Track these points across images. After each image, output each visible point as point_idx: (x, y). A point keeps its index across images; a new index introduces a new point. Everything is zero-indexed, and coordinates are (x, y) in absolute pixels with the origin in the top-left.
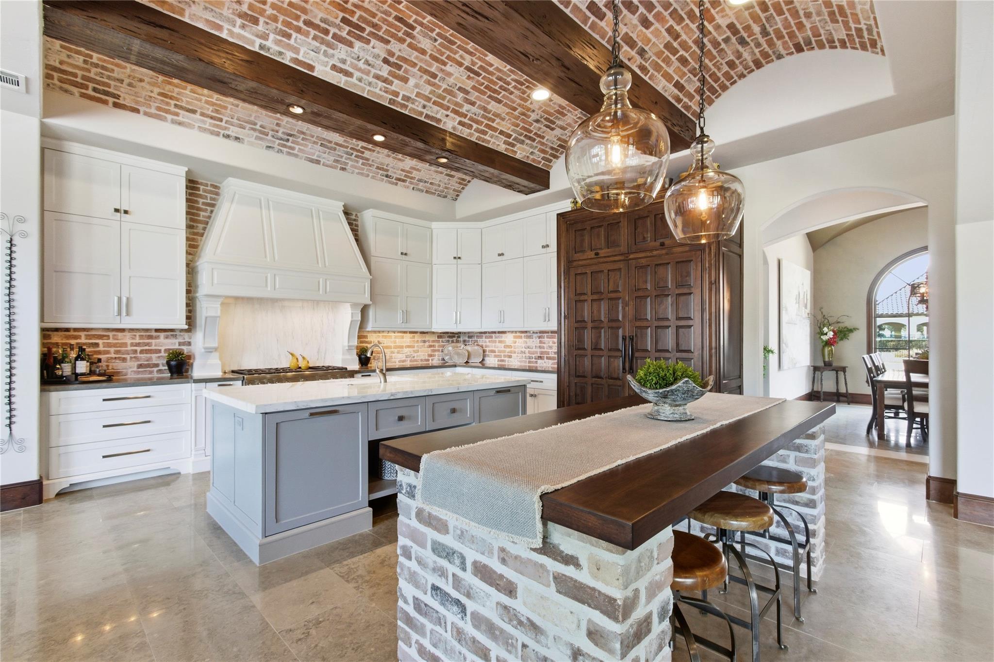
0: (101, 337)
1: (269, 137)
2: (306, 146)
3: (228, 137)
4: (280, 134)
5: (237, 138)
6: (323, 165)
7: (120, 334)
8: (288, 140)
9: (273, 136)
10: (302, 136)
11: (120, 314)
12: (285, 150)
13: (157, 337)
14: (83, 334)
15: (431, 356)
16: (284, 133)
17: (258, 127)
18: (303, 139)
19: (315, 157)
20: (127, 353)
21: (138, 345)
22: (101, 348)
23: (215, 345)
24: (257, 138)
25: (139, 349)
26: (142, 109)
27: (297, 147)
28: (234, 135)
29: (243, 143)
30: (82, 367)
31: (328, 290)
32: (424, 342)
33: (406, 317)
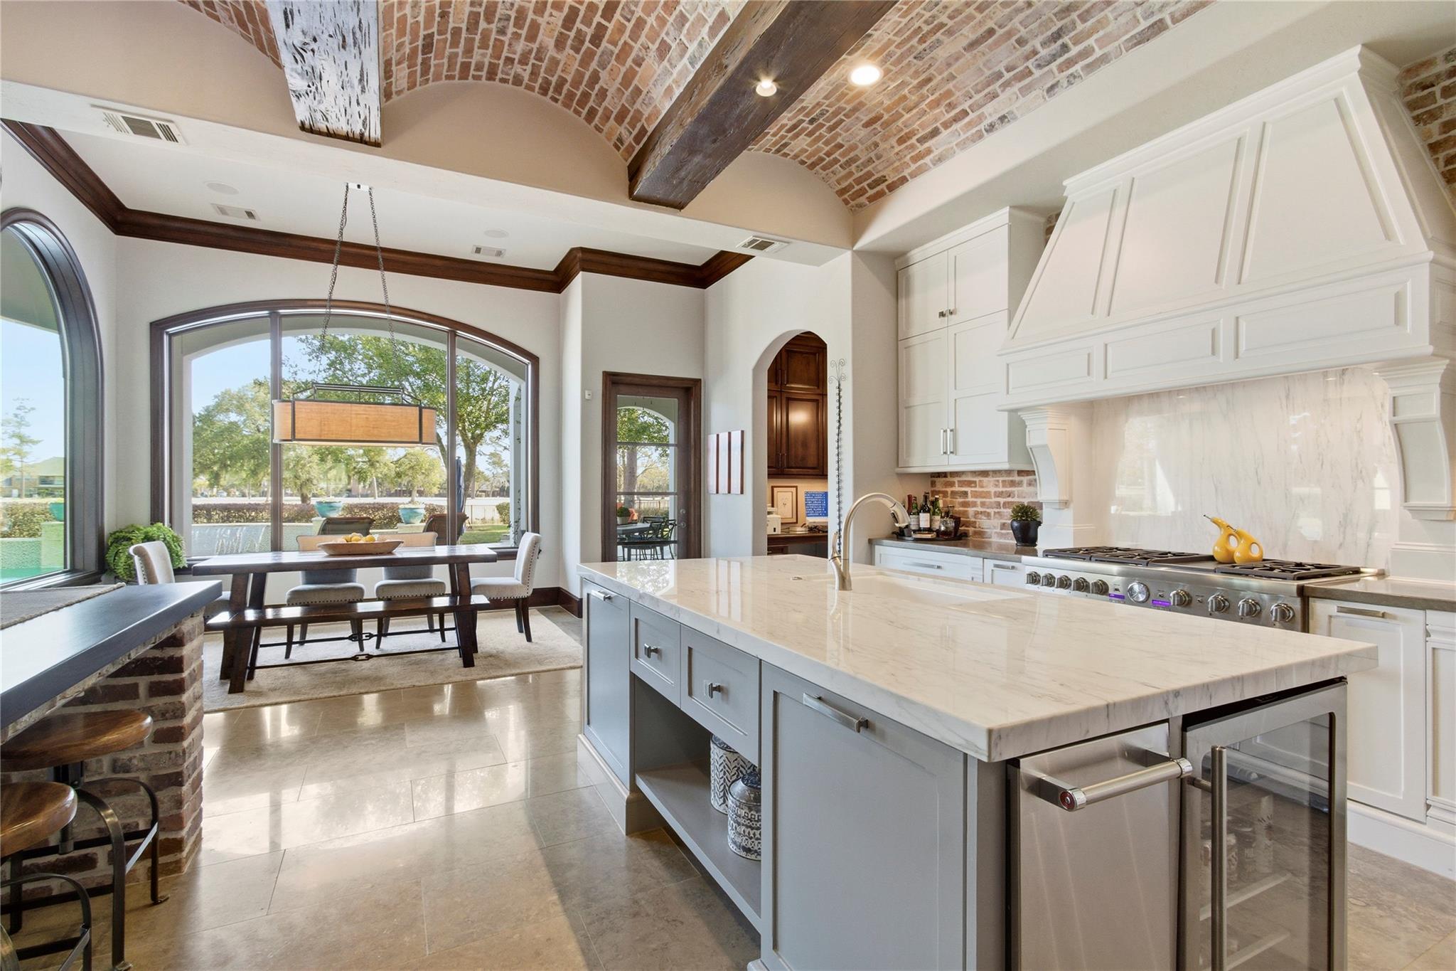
0: (969, 483)
1: (1037, 73)
2: (1101, 24)
3: (991, 128)
4: (1044, 52)
5: (1003, 119)
6: (1175, 21)
7: (985, 479)
8: (1065, 48)
9: (1039, 66)
10: (1074, 15)
11: (947, 452)
12: (1077, 68)
13: (1020, 484)
14: (956, 479)
16: (1044, 44)
17: (1007, 76)
18: (1083, 18)
19: (1144, 24)
21: (1000, 494)
22: (970, 499)
24: (1025, 91)
25: (1002, 500)
26: (906, 173)
27: (1091, 41)
28: (995, 118)
29: (1015, 118)
30: (925, 521)
31: (1242, 348)
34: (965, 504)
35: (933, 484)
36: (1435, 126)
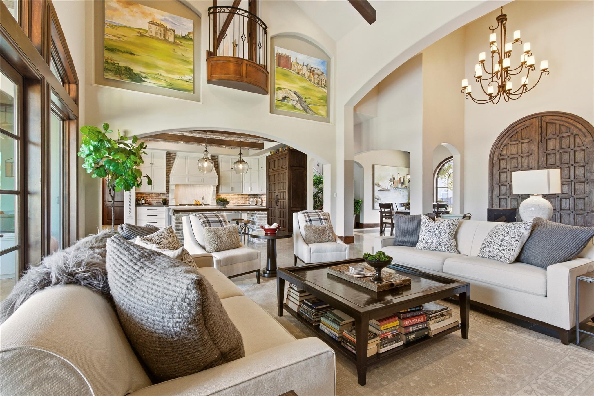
0: (148, 195)
7: (152, 194)
11: (151, 189)
13: (161, 195)
14: (144, 194)
15: (245, 202)
20: (154, 199)
21: (156, 197)
22: (148, 197)
23: (174, 197)
25: (156, 198)
30: (144, 202)
31: (204, 181)
32: (243, 197)
33: (233, 189)
34: (148, 199)
36: (214, 162)
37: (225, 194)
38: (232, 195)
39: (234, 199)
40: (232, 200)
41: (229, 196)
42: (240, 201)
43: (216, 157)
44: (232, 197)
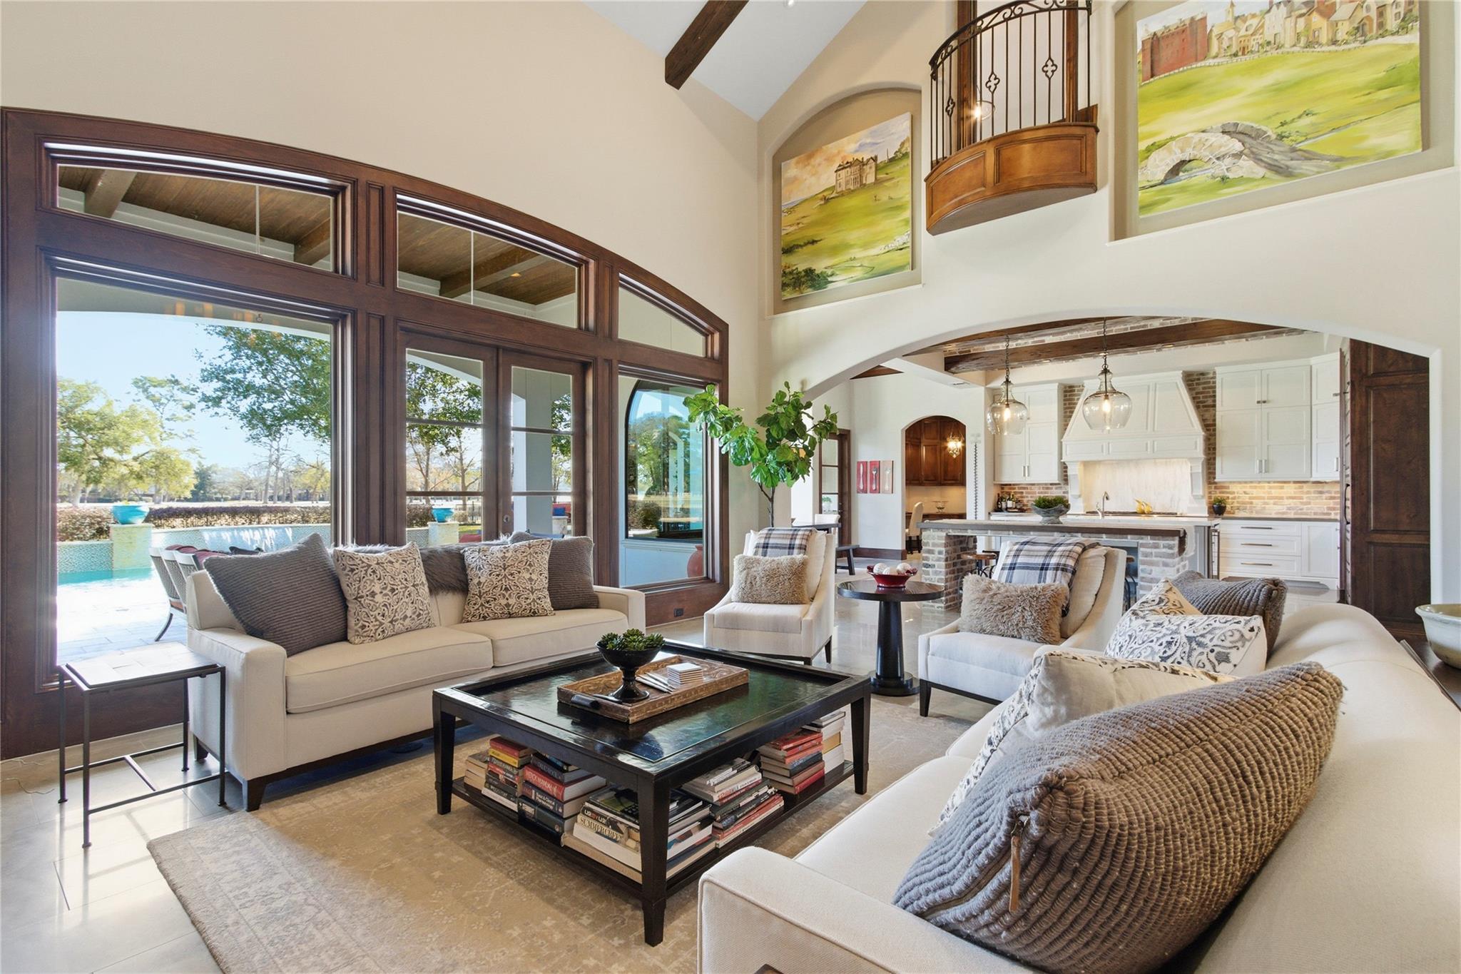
11: (1024, 475)
14: (1017, 486)
23: (1078, 494)
30: (1010, 504)
31: (1156, 449)
32: (1321, 492)
33: (1266, 466)
34: (1022, 497)
35: (1002, 488)
36: (1194, 392)
37: (1246, 482)
38: (1272, 485)
39: (1282, 498)
40: (1272, 501)
41: (1264, 487)
42: (1309, 503)
43: (1211, 375)
44: (1273, 491)
